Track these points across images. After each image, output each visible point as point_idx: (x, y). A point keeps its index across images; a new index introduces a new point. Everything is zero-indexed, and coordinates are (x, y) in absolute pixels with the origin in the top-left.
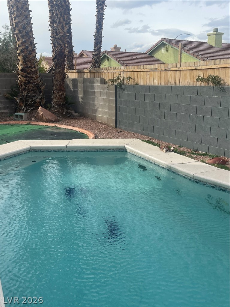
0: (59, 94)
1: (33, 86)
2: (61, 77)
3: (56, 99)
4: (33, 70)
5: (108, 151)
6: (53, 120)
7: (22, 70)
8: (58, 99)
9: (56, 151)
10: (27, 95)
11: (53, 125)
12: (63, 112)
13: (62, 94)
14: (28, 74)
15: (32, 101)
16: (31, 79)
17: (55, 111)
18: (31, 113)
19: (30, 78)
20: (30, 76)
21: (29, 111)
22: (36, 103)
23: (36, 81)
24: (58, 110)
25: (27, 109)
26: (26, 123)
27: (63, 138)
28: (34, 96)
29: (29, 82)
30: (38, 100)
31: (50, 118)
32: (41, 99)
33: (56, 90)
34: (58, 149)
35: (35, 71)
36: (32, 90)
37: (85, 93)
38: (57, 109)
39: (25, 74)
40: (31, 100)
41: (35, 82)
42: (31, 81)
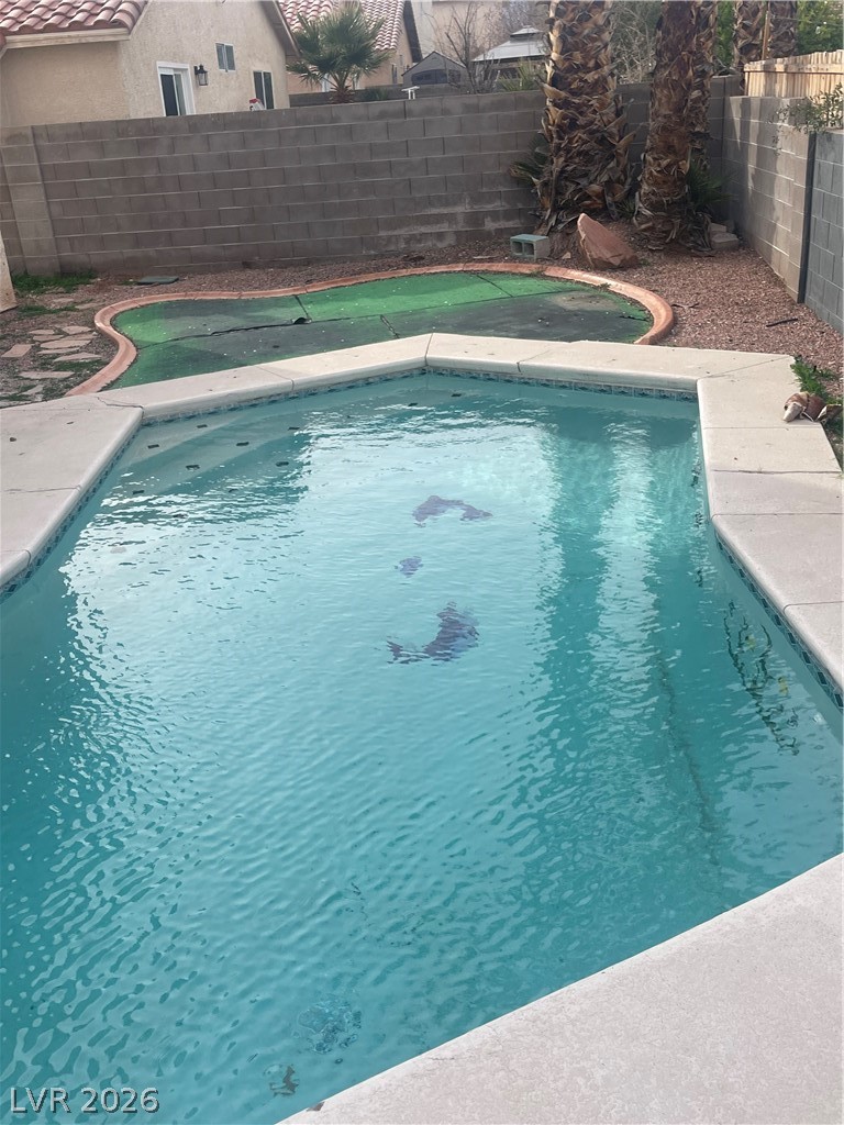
0: (659, 165)
1: (584, 136)
2: (674, 100)
3: (648, 185)
4: (591, 77)
6: (616, 261)
7: (554, 82)
8: (656, 183)
10: (562, 171)
11: (598, 280)
12: (668, 233)
13: (669, 166)
14: (574, 93)
15: (576, 191)
16: (581, 113)
17: (643, 227)
18: (568, 234)
19: (578, 107)
20: (577, 101)
21: (561, 226)
22: (589, 197)
23: (598, 117)
24: (650, 224)
25: (558, 222)
26: (528, 272)
28: (586, 175)
29: (573, 125)
30: (596, 187)
31: (607, 255)
32: (609, 183)
33: (652, 149)
35: (597, 81)
36: (579, 153)
37: (761, 152)
38: (648, 219)
39: (563, 94)
40: (572, 188)
41: (592, 123)
42: (581, 121)
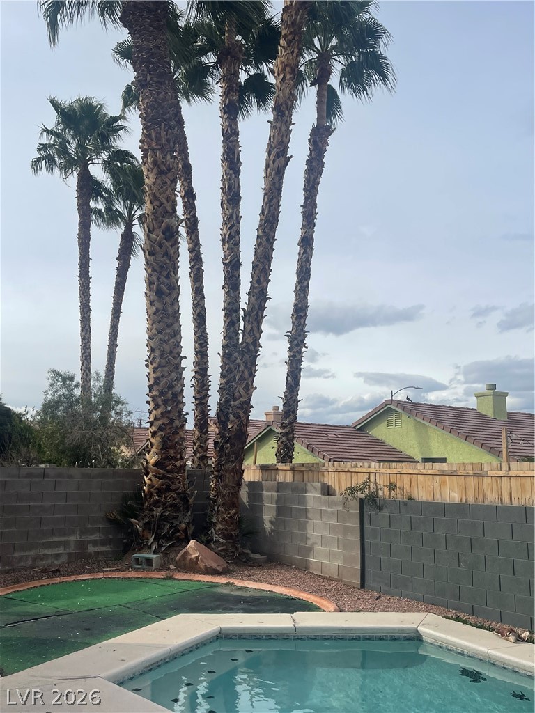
0: (229, 513)
1: (175, 496)
2: (236, 479)
3: (222, 525)
4: (178, 464)
5: (381, 639)
6: (220, 569)
7: (156, 464)
8: (227, 524)
9: (272, 637)
10: (162, 515)
11: (223, 580)
12: (234, 552)
13: (234, 514)
14: (168, 472)
15: (171, 528)
16: (173, 483)
17: (219, 549)
18: (167, 554)
19: (171, 479)
20: (171, 476)
21: (163, 549)
22: (179, 531)
23: (182, 486)
24: (225, 547)
25: (160, 546)
26: (162, 577)
27: (272, 610)
28: (176, 518)
29: (168, 489)
30: (183, 526)
31: (214, 565)
32: (189, 523)
33: (223, 504)
34: (276, 635)
35: (181, 466)
36: (171, 506)
37: (281, 511)
38: (223, 544)
39: (161, 471)
40: (168, 526)
41: (178, 489)
42: (173, 487)
